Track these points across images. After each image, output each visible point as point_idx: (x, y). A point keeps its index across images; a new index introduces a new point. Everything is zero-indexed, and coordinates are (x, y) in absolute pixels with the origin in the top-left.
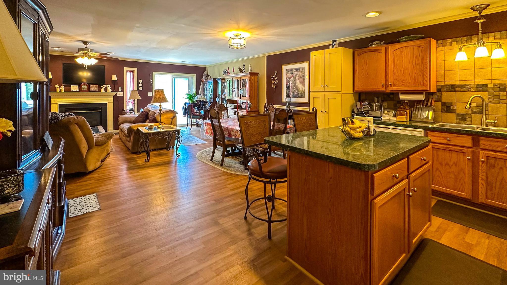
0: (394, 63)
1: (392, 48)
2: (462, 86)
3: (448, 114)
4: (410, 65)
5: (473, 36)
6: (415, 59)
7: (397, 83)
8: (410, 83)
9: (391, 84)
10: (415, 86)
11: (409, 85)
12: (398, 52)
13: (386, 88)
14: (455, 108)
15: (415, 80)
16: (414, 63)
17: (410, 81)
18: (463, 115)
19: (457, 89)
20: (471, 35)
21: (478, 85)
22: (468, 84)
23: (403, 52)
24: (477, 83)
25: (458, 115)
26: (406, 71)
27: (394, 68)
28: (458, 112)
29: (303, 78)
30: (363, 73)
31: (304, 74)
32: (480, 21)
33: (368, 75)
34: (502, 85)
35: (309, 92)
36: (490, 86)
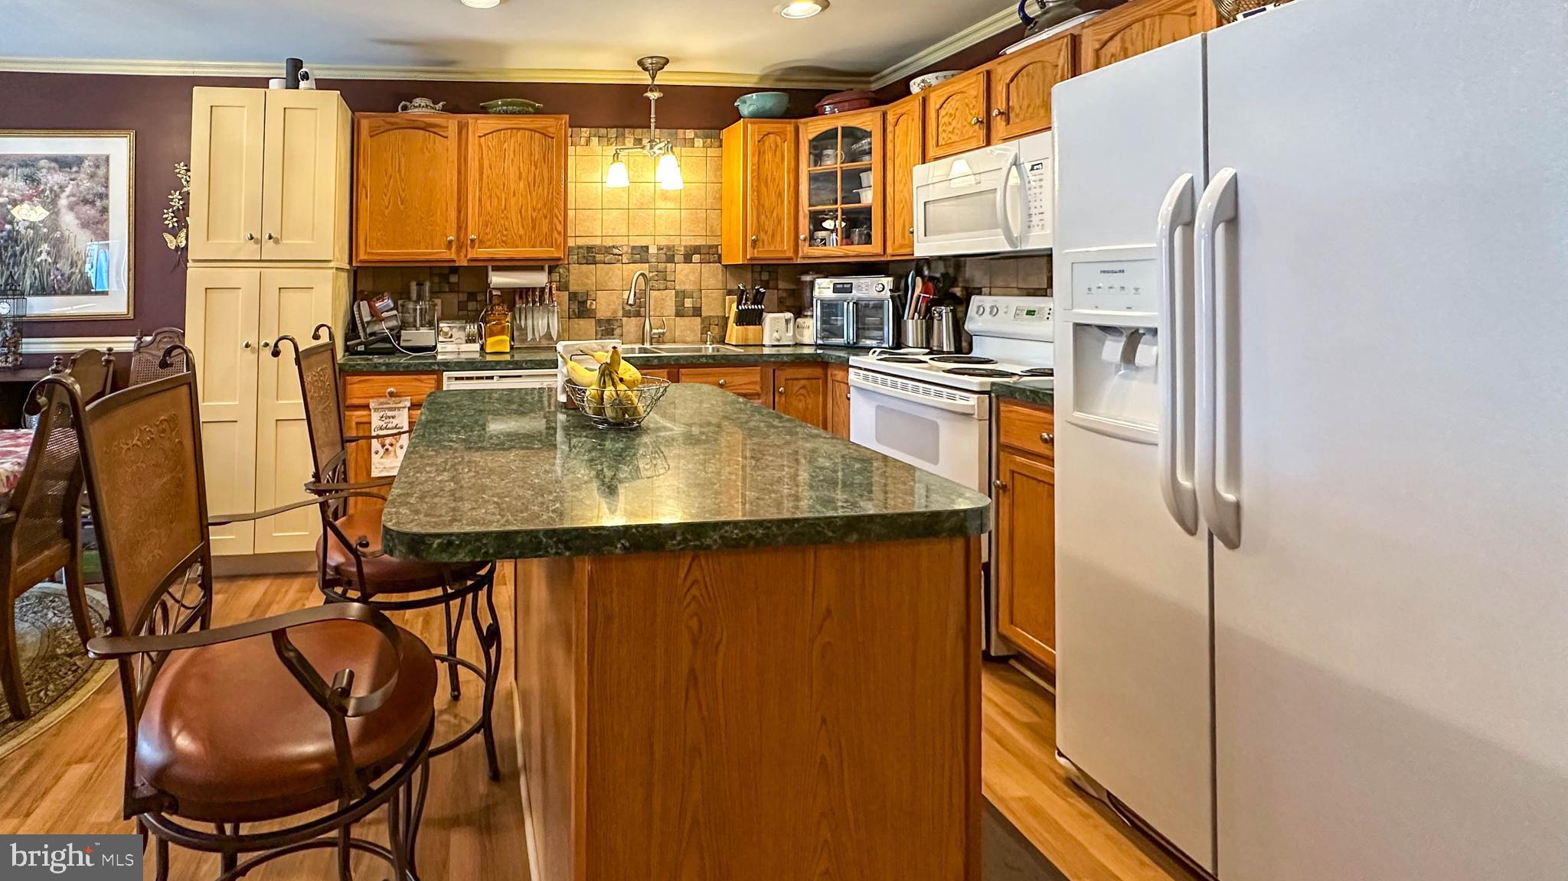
0: (481, 174)
1: (477, 126)
2: (608, 250)
3: (582, 322)
4: (522, 183)
6: (533, 168)
7: (490, 236)
8: (521, 237)
9: (472, 241)
10: (533, 247)
11: (518, 242)
12: (492, 141)
13: (458, 252)
14: (594, 307)
15: (534, 228)
16: (531, 179)
17: (521, 232)
18: (608, 321)
19: (599, 257)
21: (633, 248)
22: (618, 244)
23: (506, 145)
24: (631, 244)
25: (599, 322)
26: (513, 201)
27: (480, 190)
28: (599, 315)
29: (98, 203)
30: (386, 199)
31: (107, 187)
32: (653, 96)
33: (402, 207)
34: (669, 248)
35: (132, 267)
36: (653, 250)
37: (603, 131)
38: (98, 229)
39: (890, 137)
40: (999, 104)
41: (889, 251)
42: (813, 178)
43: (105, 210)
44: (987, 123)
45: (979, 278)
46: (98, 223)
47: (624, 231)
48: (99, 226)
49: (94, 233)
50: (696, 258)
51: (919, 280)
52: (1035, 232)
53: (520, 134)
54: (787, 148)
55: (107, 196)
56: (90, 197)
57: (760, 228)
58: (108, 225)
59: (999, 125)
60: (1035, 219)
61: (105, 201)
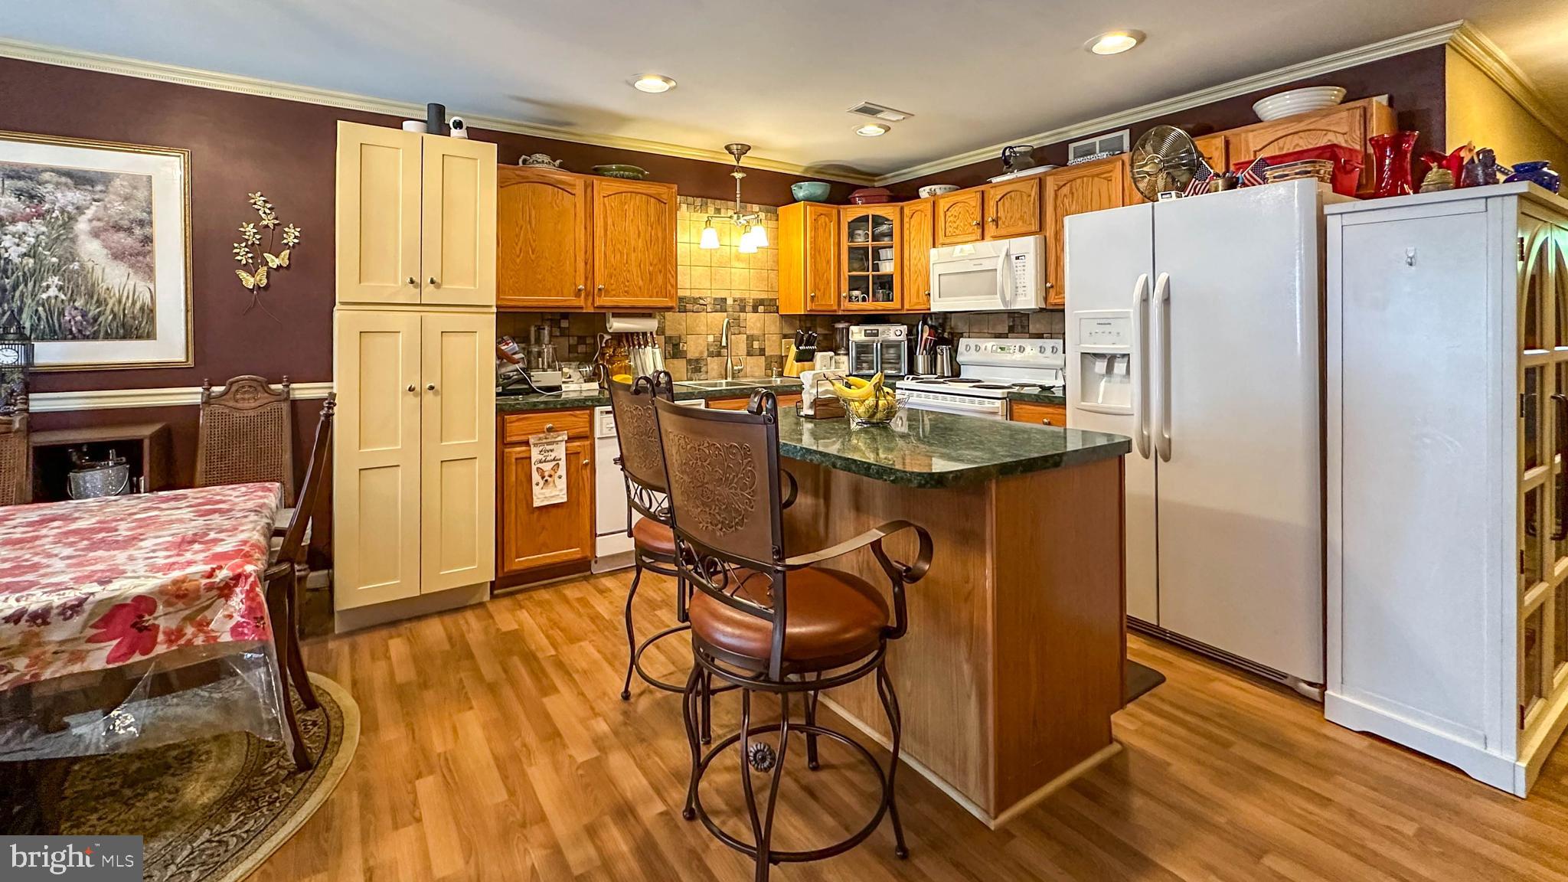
0: (606, 230)
1: (604, 187)
2: (695, 301)
3: (675, 361)
4: (640, 241)
5: (709, 200)
6: (650, 228)
7: (614, 287)
8: (640, 288)
9: (600, 289)
10: (651, 297)
11: (638, 293)
12: (614, 202)
13: (586, 299)
14: (685, 349)
15: (651, 280)
16: (648, 239)
17: (641, 283)
18: (697, 360)
19: (689, 306)
20: (708, 198)
21: (715, 299)
22: (703, 296)
23: (626, 206)
24: (714, 296)
25: (689, 362)
26: (633, 256)
27: (605, 245)
28: (689, 356)
29: (138, 231)
30: (518, 249)
31: (150, 213)
32: (738, 175)
33: (533, 257)
34: (742, 300)
35: (191, 307)
36: (730, 302)
37: (690, 199)
38: (138, 262)
39: (906, 226)
40: (991, 214)
41: (906, 306)
42: (851, 249)
43: (148, 240)
44: (982, 225)
45: (961, 327)
46: (138, 254)
47: (708, 285)
48: (141, 258)
49: (132, 266)
50: (761, 309)
51: (926, 328)
52: (1020, 298)
53: (638, 197)
54: (833, 226)
55: (151, 223)
56: (125, 223)
57: (816, 287)
58: (152, 258)
59: (991, 229)
60: (1020, 290)
61: (147, 230)
